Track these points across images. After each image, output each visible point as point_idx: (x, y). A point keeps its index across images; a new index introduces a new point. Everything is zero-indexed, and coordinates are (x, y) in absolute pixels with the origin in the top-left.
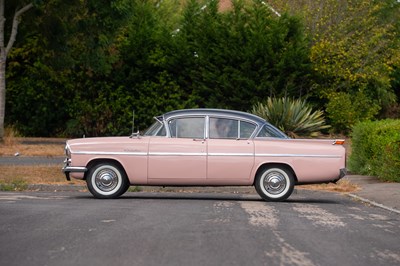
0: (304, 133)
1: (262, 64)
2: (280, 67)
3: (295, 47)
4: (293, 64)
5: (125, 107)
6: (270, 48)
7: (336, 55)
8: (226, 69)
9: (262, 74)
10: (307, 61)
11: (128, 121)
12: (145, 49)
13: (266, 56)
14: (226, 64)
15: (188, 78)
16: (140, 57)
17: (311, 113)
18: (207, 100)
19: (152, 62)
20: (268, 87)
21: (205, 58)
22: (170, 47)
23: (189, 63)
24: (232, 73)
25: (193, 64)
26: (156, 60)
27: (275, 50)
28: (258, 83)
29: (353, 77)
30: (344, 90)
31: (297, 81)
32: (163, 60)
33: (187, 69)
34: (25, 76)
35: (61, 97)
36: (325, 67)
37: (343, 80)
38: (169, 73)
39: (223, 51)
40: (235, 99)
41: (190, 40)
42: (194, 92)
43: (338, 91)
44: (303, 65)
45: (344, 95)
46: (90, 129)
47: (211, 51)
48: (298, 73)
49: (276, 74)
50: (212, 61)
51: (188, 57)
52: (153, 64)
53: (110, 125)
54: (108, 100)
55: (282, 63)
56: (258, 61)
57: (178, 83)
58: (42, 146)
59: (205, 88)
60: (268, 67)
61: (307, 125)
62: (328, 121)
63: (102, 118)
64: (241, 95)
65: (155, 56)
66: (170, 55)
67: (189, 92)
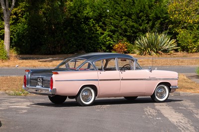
0: (166, 51)
1: (143, 15)
2: (152, 17)
3: (160, 6)
4: (159, 15)
5: (71, 38)
6: (147, 7)
7: (182, 10)
8: (124, 18)
9: (143, 21)
10: (167, 13)
11: (73, 46)
12: (82, 8)
13: (145, 11)
14: (124, 16)
15: (104, 23)
16: (79, 12)
17: (170, 41)
18: (114, 34)
19: (85, 14)
20: (146, 27)
21: (113, 12)
22: (94, 7)
23: (104, 15)
24: (127, 20)
25: (106, 16)
26: (87, 14)
27: (150, 8)
28: (141, 25)
29: (191, 21)
30: (186, 28)
31: (161, 24)
32: (91, 14)
33: (103, 18)
34: (19, 23)
35: (38, 34)
36: (175, 16)
37: (185, 22)
38: (94, 20)
39: (122, 9)
40: (128, 34)
41: (105, 3)
42: (107, 30)
43: (182, 28)
44: (165, 15)
45: (186, 31)
46: (53, 50)
47: (116, 9)
48: (162, 20)
49: (150, 20)
50: (116, 14)
51: (104, 12)
52: (85, 16)
53: (64, 48)
54: (62, 35)
55: (153, 14)
56: (141, 14)
57: (99, 26)
58: (30, 61)
59: (113, 28)
60: (146, 17)
61: (167, 47)
62: (179, 45)
63: (59, 45)
64: (132, 31)
65: (87, 12)
66: (94, 11)
67: (105, 30)
